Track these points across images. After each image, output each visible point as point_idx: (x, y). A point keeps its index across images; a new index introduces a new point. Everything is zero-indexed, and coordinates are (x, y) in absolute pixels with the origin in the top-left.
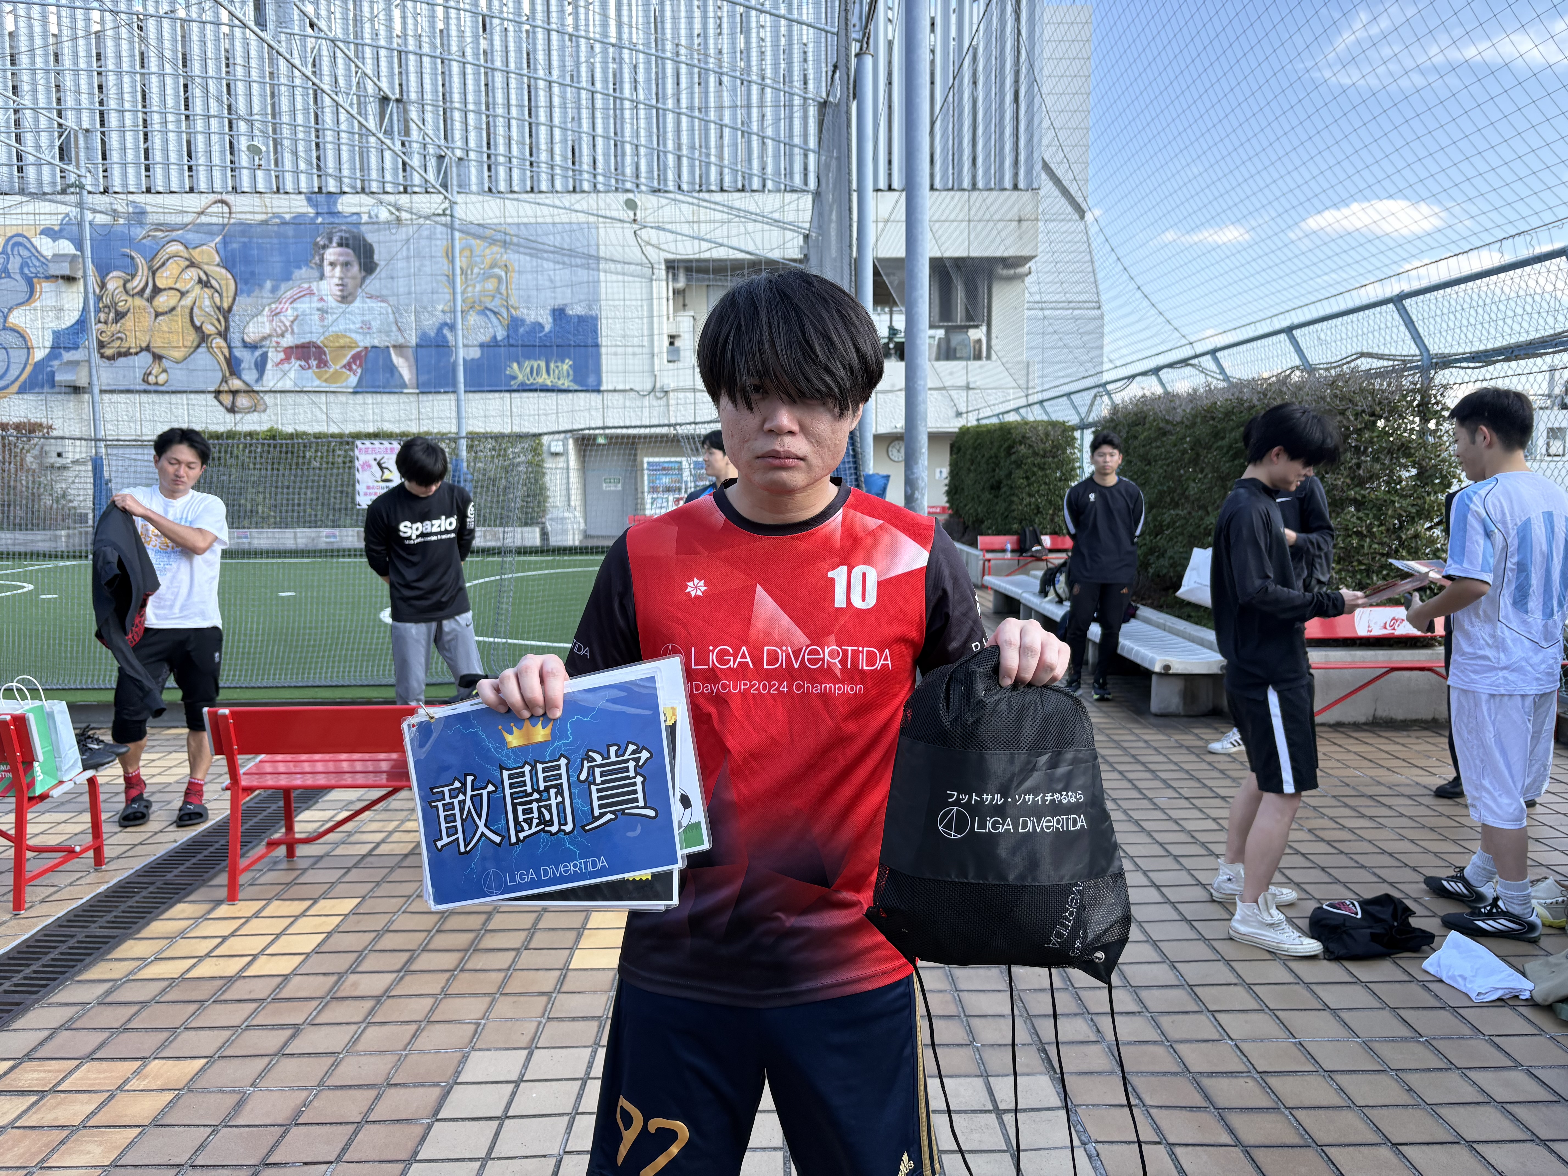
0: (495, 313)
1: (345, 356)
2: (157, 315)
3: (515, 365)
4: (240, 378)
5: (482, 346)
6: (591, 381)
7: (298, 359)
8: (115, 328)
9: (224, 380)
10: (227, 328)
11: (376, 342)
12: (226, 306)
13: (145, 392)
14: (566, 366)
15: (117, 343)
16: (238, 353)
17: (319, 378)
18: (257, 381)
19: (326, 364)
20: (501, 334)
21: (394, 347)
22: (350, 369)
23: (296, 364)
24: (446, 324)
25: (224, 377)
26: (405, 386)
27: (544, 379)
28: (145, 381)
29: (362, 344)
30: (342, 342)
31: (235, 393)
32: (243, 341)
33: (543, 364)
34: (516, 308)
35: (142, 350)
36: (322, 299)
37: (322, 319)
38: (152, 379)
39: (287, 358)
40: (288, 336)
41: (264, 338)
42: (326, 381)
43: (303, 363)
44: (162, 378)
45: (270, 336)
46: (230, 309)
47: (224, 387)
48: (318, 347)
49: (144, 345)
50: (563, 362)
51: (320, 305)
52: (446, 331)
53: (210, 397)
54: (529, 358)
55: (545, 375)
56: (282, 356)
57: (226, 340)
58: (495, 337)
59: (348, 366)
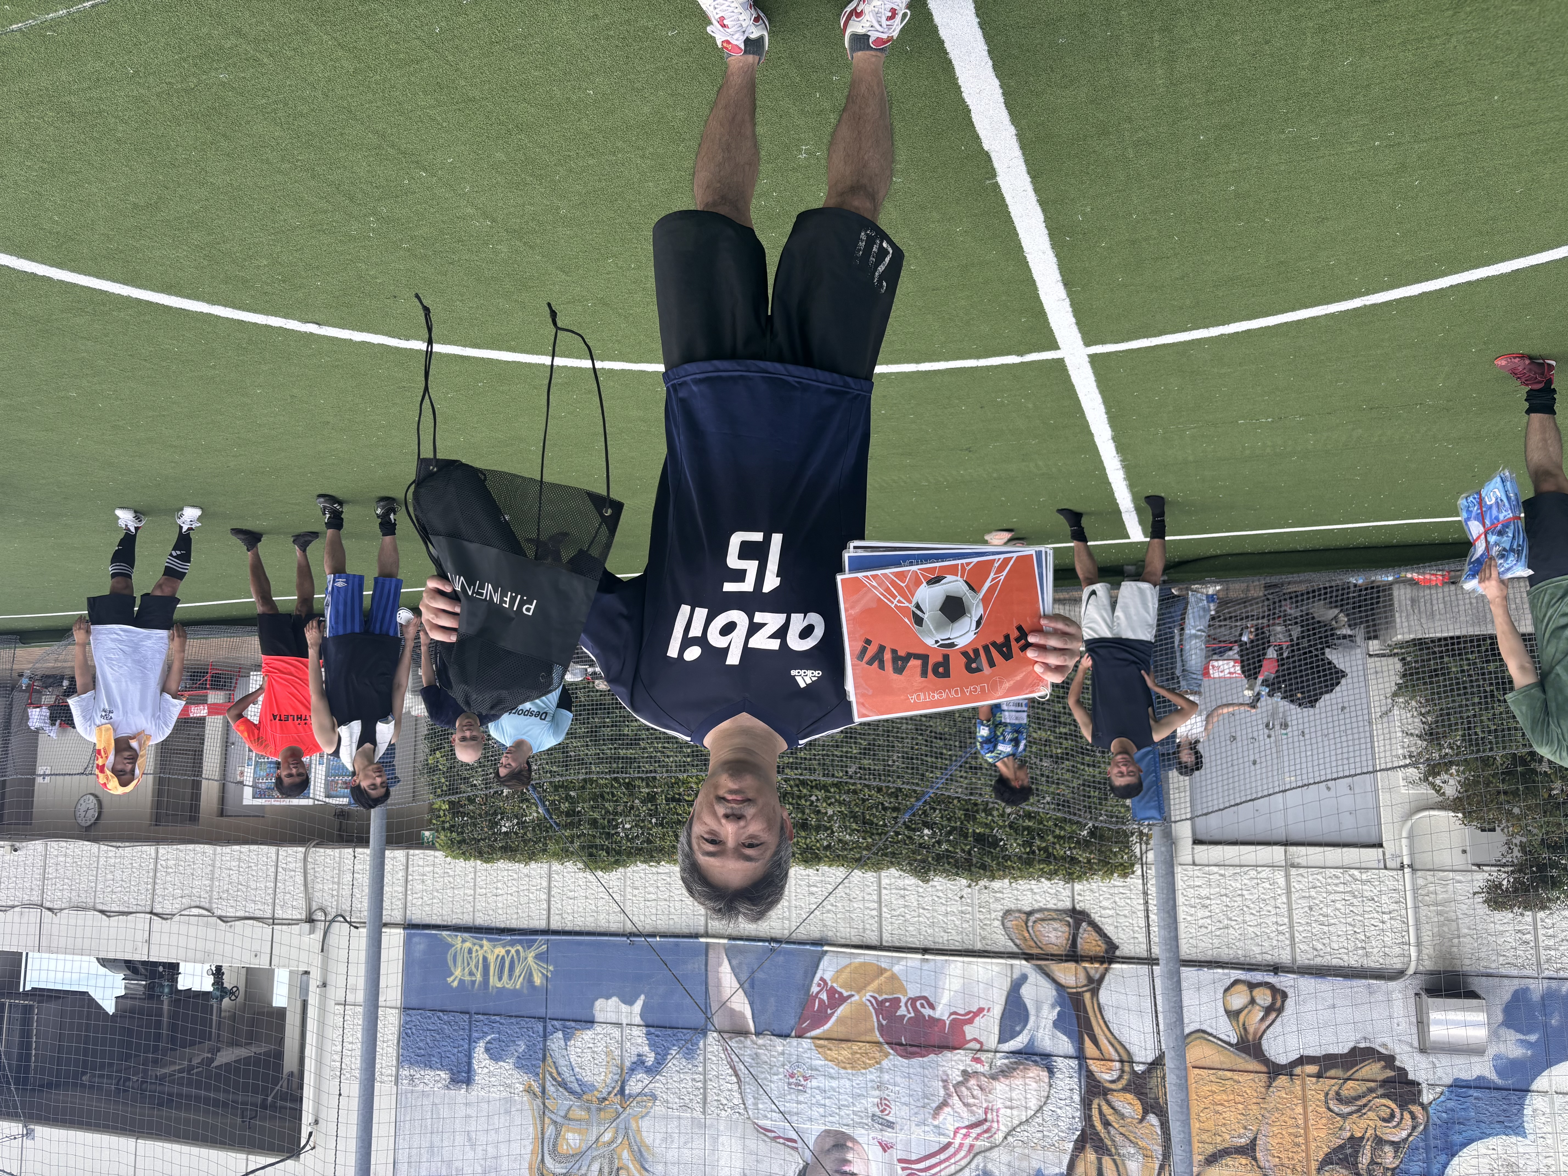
0: (563, 1084)
1: (840, 1021)
2: (1249, 1150)
3: (538, 980)
4: (1059, 986)
5: (590, 1022)
6: (420, 944)
7: (934, 1021)
8: (1357, 1127)
9: (1095, 985)
10: (1086, 1104)
11: (779, 1044)
12: (1091, 1156)
13: (1276, 969)
14: (458, 974)
15: (1350, 1088)
16: (1063, 1044)
17: (894, 977)
18: (1024, 978)
19: (880, 1007)
20: (556, 1041)
21: (745, 1033)
22: (832, 992)
23: (941, 1012)
24: (649, 1071)
25: (1095, 992)
26: (730, 953)
27: (493, 951)
28: (1280, 995)
29: (806, 1043)
30: (844, 1052)
31: (1073, 955)
32: (1051, 1071)
33: (493, 981)
34: (529, 1090)
35: (1288, 1070)
36: (885, 1147)
37: (884, 1104)
38: (1264, 998)
39: (960, 1022)
40: (956, 1076)
41: (1005, 1073)
42: (881, 971)
43: (927, 1012)
44: (1238, 1000)
45: (994, 1077)
46: (1080, 1145)
47: (1095, 969)
48: (895, 1044)
49: (1282, 1080)
50: (461, 981)
51: (888, 1136)
52: (650, 1059)
53: (1126, 949)
54: (515, 993)
55: (491, 958)
56: (970, 1031)
57: (1090, 1075)
58: (567, 1038)
59: (836, 999)
